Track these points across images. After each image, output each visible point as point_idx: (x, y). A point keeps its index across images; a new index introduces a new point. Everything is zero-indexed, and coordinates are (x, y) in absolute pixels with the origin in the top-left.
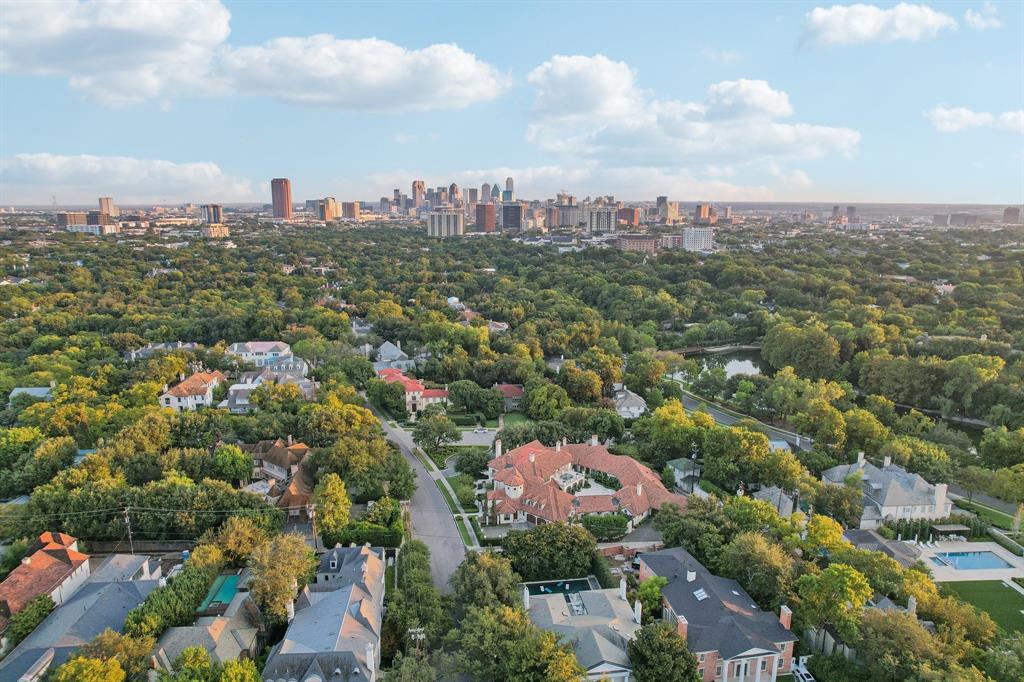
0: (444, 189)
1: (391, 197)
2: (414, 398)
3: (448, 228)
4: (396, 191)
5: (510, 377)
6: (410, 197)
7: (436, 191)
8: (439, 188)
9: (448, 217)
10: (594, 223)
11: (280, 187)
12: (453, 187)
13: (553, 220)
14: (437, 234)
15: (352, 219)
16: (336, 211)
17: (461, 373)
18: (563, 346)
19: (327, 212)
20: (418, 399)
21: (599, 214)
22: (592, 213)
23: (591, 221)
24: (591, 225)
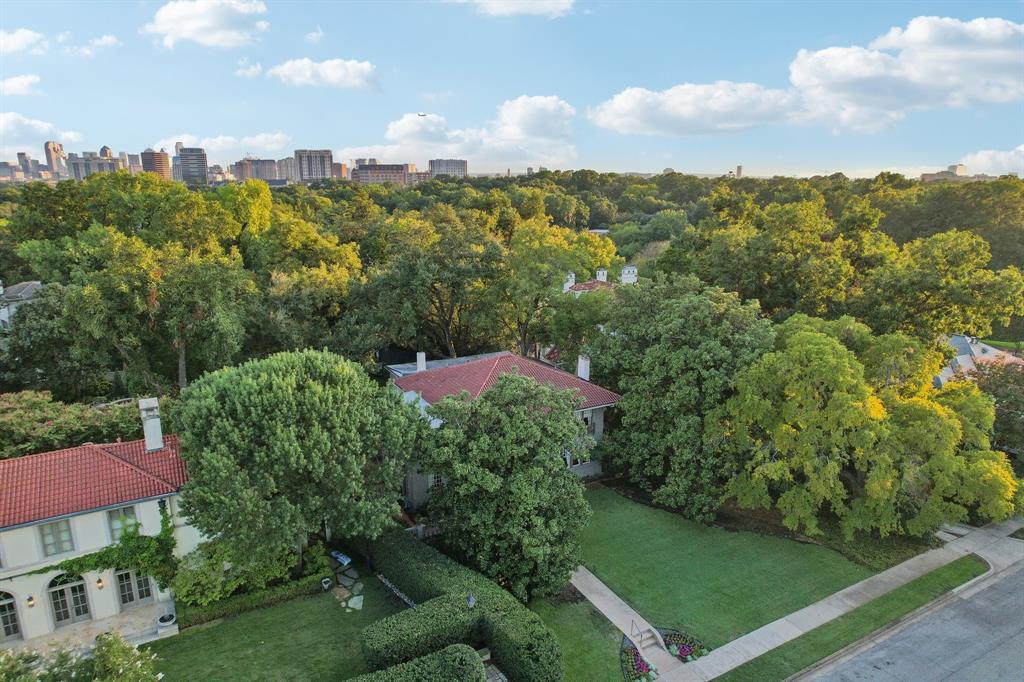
10: (305, 170)
13: (245, 175)
21: (309, 158)
22: (301, 158)
23: (301, 167)
24: (301, 172)
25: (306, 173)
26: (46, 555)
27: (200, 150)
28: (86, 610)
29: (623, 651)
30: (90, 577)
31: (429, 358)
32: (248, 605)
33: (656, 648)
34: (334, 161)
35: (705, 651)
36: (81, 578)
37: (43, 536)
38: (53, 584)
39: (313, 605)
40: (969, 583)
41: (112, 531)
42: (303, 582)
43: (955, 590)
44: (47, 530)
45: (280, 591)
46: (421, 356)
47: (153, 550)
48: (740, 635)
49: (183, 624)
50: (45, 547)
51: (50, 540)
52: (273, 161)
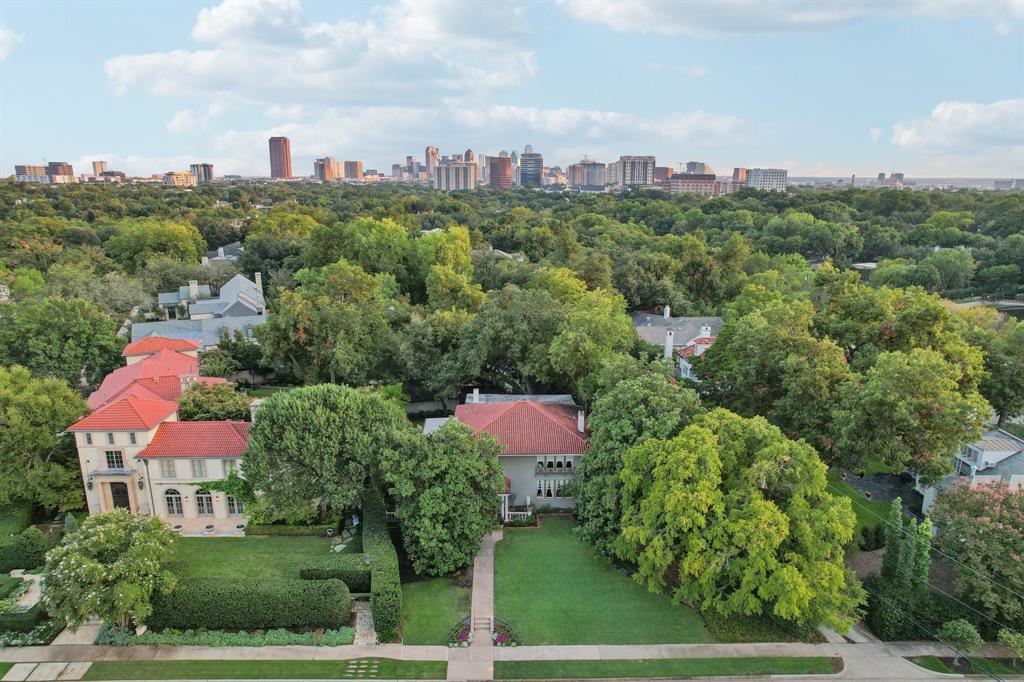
0: (459, 157)
1: (404, 163)
2: (115, 459)
3: (457, 183)
4: (409, 158)
5: (526, 370)
6: (424, 164)
7: (451, 158)
8: (454, 156)
9: (457, 170)
10: (628, 175)
11: (279, 147)
12: (468, 154)
13: (577, 178)
14: (444, 188)
15: (355, 179)
16: (338, 172)
17: (342, 352)
18: (667, 282)
19: (327, 171)
20: (130, 462)
21: (633, 164)
22: (625, 163)
23: (624, 173)
24: (624, 177)
25: (628, 178)
26: (195, 476)
27: (538, 155)
28: (212, 512)
29: (460, 625)
30: (214, 493)
31: (481, 392)
32: (283, 532)
33: (487, 631)
34: (657, 165)
35: (514, 644)
36: (209, 493)
37: (193, 466)
38: (198, 493)
39: (316, 542)
40: (802, 676)
41: (225, 471)
42: (318, 527)
43: (773, 676)
44: (196, 463)
45: (302, 529)
46: (476, 391)
47: (240, 487)
48: (551, 644)
49: (248, 531)
50: (194, 472)
51: (197, 468)
52: (604, 165)
